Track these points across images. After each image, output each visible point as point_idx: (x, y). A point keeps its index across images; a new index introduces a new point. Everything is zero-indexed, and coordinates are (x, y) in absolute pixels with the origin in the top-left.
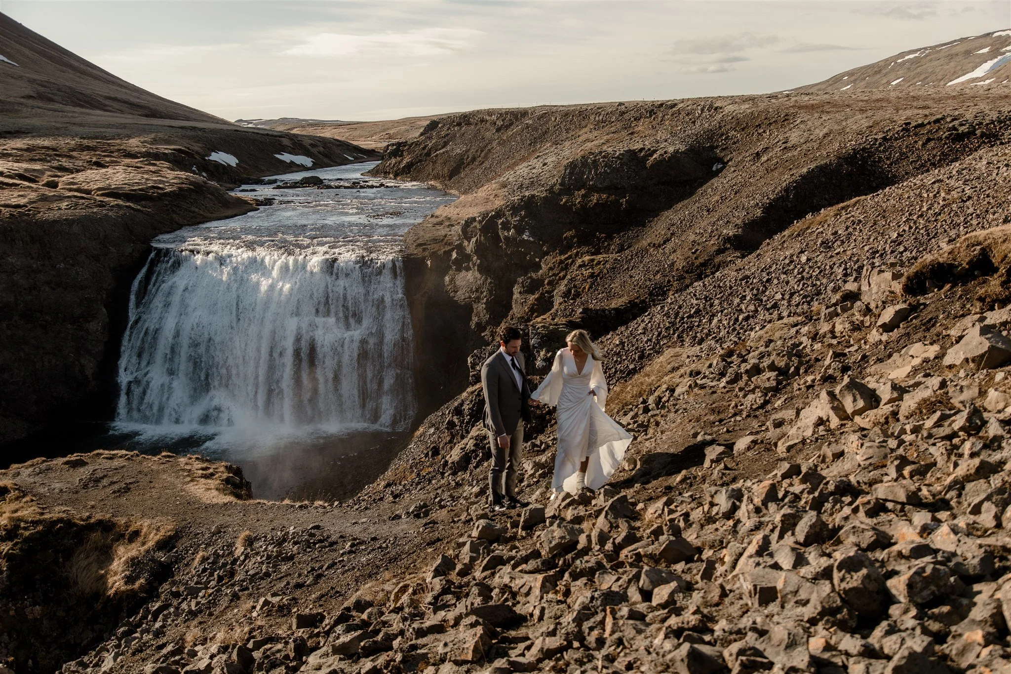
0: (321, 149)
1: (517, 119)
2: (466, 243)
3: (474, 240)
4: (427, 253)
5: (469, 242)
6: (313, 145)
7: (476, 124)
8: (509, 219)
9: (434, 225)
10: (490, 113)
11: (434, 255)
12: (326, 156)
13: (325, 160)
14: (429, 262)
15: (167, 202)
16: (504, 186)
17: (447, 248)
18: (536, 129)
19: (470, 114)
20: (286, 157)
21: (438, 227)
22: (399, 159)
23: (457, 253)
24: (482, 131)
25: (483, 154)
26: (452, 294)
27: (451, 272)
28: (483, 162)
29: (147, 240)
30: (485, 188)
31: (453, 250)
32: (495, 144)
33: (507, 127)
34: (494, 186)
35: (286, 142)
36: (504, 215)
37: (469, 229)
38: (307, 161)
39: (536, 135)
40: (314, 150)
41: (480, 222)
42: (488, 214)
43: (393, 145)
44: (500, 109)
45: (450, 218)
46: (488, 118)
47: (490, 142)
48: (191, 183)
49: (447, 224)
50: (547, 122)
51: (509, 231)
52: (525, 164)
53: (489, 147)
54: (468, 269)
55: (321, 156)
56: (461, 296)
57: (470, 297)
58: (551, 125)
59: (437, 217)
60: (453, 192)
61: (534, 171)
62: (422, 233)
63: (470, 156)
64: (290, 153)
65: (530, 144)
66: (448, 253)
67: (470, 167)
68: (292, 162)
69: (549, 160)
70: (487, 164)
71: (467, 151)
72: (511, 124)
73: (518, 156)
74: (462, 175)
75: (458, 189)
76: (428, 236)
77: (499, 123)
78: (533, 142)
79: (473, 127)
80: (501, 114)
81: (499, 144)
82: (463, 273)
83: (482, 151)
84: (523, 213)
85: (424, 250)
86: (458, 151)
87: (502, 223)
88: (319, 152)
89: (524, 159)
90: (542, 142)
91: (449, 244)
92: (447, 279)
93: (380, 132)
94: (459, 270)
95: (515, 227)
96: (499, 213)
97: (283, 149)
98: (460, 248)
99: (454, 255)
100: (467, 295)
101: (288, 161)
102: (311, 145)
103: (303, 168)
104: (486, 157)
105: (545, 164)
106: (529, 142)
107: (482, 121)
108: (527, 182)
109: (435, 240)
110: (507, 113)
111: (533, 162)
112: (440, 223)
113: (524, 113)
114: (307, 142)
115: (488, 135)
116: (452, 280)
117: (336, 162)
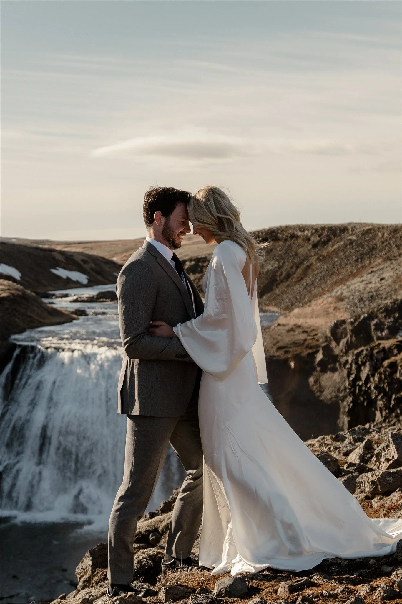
0: (93, 266)
1: (335, 235)
2: (333, 344)
3: (344, 341)
4: (289, 356)
5: (338, 343)
6: (85, 262)
7: (286, 240)
8: (383, 320)
9: (289, 331)
10: (302, 228)
11: (297, 358)
12: (99, 273)
13: (99, 277)
14: (292, 365)
15: (7, 306)
16: (340, 299)
17: (310, 351)
18: (361, 245)
19: (278, 229)
20: (62, 273)
21: (292, 333)
22: (198, 275)
23: (323, 354)
24: (294, 247)
25: (300, 271)
26: (318, 394)
27: (315, 373)
28: (302, 279)
29: (6, 338)
30: (320, 301)
31: (317, 352)
32: (313, 260)
33: (325, 243)
34: (330, 300)
35: (59, 257)
36: (377, 317)
37: (339, 331)
38: (83, 278)
39: (362, 251)
40: (87, 267)
41: (352, 323)
42: (360, 316)
43: (191, 260)
44: (316, 225)
45: (299, 327)
46: (299, 233)
47: (307, 257)
48: (17, 290)
49: (301, 330)
50: (373, 238)
51: (382, 331)
52: (357, 279)
53: (306, 264)
54: (334, 370)
55: (94, 273)
56: (327, 395)
57: (337, 397)
58: (378, 241)
59: (284, 325)
60: (271, 308)
61: (370, 286)
62: (280, 338)
63: (284, 274)
64: (64, 268)
65: (357, 261)
66: (313, 356)
67: (285, 284)
68: (68, 279)
69: (386, 275)
70: (307, 281)
71: (280, 268)
72: (329, 240)
73: (344, 272)
74: (277, 291)
75: (276, 305)
76: (287, 339)
77: (315, 239)
78: (361, 257)
79: (281, 243)
80: (317, 230)
81: (319, 260)
82: (329, 374)
83: (297, 267)
84: (397, 315)
85: (286, 352)
86: (269, 267)
87: (375, 325)
88: (92, 269)
89: (353, 275)
90: (369, 258)
91: (311, 348)
92: (311, 380)
93: (122, 252)
94: (324, 370)
95: (389, 328)
96: (371, 316)
97: (57, 264)
98: (327, 350)
99: (319, 357)
100: (334, 394)
101: (64, 277)
102: (83, 261)
103: (78, 285)
104: (305, 274)
105: (382, 279)
106: (354, 258)
107: (293, 236)
108: (366, 296)
109: (295, 344)
110: (323, 228)
111: (366, 277)
112: (292, 330)
113: (344, 229)
114: (78, 259)
115: (301, 250)
116: (317, 381)
117: (109, 280)
